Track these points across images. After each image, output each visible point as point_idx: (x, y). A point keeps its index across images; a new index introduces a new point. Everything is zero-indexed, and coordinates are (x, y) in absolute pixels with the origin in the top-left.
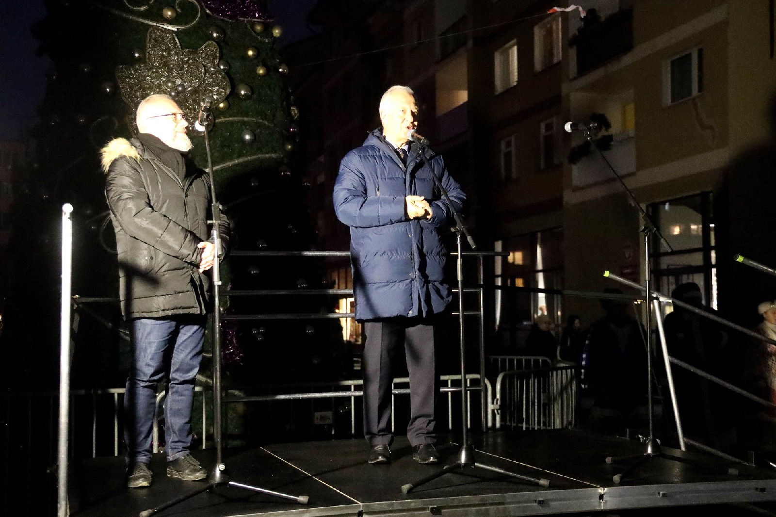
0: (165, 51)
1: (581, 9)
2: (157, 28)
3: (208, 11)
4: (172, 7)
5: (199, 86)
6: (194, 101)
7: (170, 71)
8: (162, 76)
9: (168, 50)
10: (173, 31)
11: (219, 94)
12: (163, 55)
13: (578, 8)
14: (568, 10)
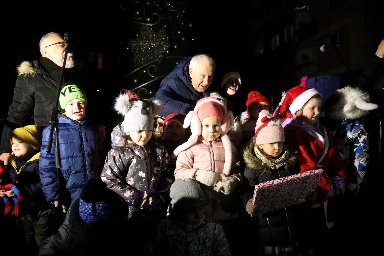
0: (147, 33)
1: (308, 7)
2: (144, 25)
3: (163, 18)
4: (150, 18)
5: (159, 45)
6: (158, 51)
7: (149, 41)
8: (146, 42)
9: (148, 33)
10: (150, 26)
11: (166, 47)
12: (146, 35)
13: (306, 7)
14: (303, 8)
